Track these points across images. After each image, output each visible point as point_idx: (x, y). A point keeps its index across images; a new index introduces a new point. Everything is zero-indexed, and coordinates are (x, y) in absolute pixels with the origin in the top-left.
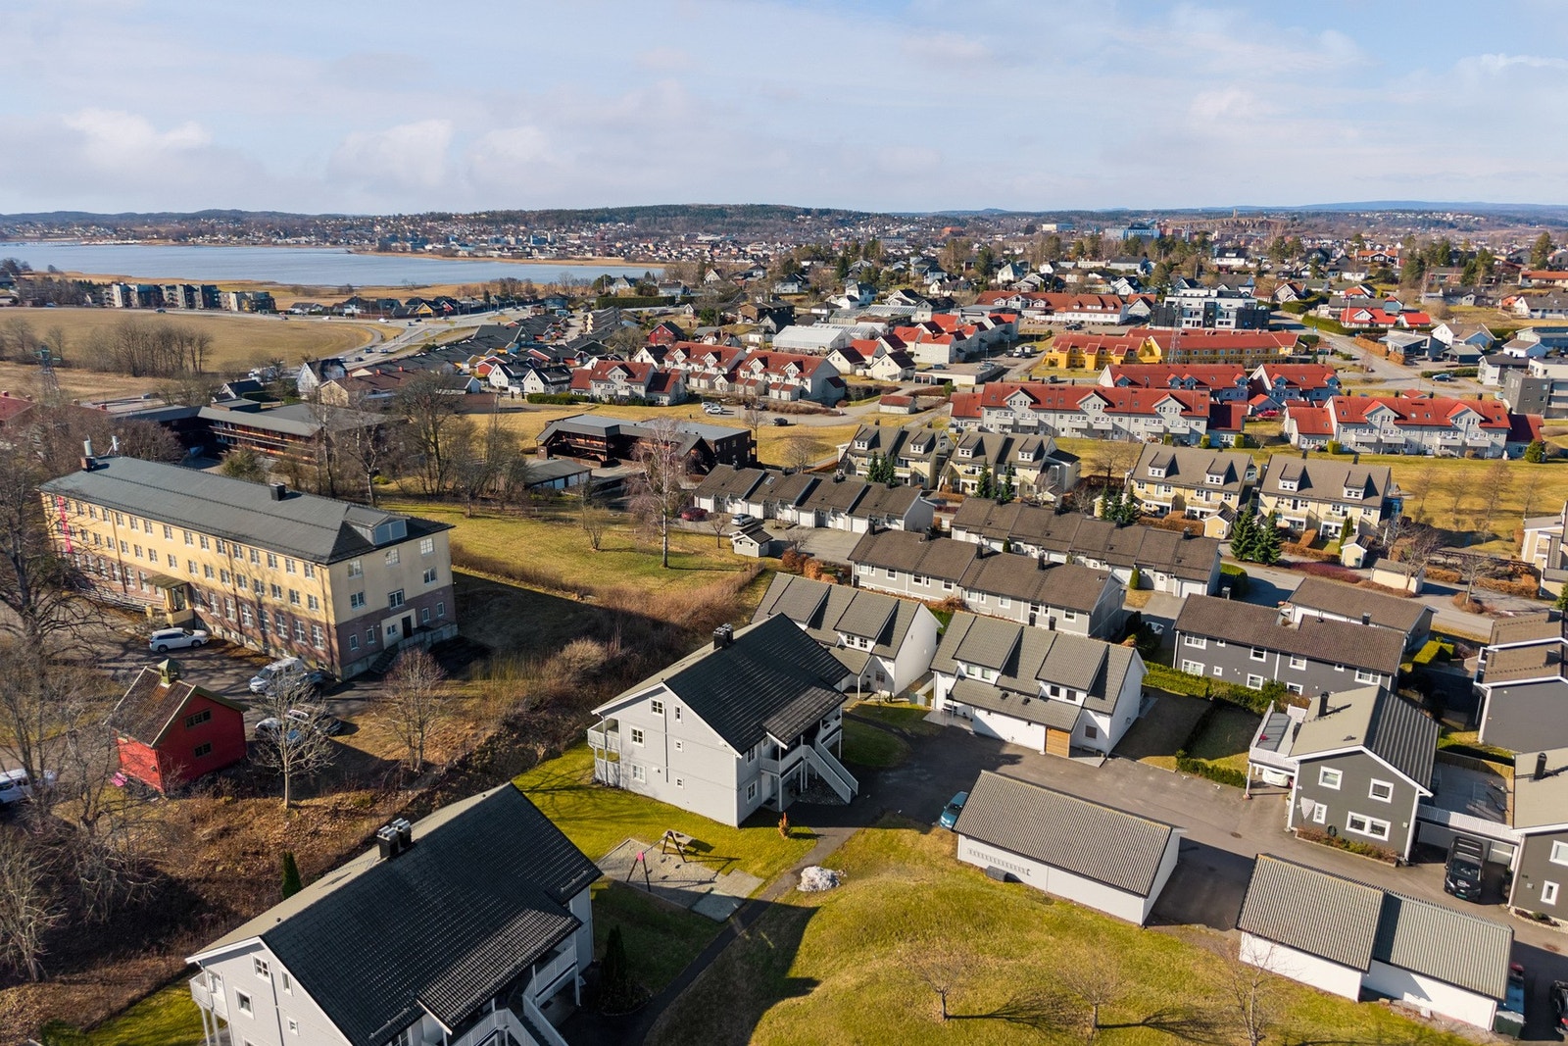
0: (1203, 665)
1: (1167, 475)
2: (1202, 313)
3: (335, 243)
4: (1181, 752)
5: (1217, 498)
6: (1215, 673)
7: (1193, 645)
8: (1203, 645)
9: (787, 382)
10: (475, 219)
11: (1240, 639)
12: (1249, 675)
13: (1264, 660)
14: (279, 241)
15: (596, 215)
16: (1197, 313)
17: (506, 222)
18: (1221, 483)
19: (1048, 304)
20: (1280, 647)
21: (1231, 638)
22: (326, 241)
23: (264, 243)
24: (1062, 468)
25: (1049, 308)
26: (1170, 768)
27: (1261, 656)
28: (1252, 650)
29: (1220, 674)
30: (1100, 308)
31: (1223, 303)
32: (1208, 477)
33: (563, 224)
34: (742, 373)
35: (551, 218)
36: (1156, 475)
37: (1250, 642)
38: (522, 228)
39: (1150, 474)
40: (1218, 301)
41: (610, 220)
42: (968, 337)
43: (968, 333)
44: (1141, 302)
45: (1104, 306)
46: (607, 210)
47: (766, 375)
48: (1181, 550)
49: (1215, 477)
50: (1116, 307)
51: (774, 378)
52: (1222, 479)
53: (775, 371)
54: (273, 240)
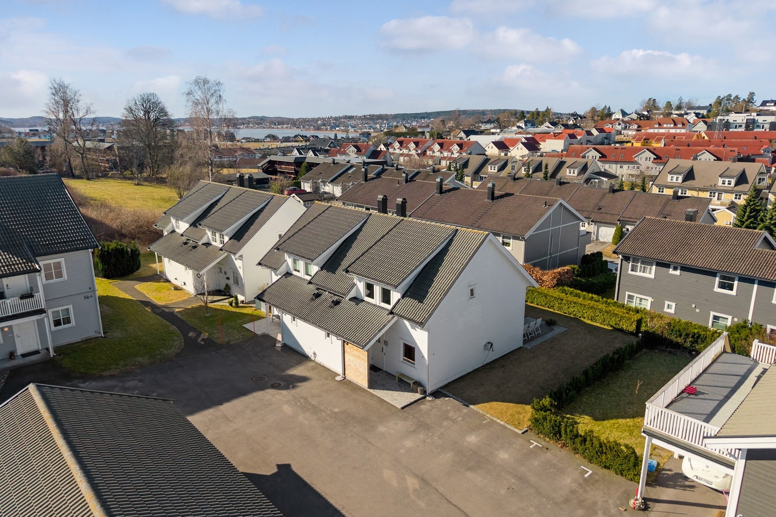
0: (650, 299)
1: (684, 181)
2: (744, 126)
3: (298, 128)
4: (546, 401)
5: (728, 198)
6: (666, 310)
7: (639, 274)
8: (651, 273)
9: (452, 156)
10: (365, 118)
11: (700, 264)
12: (712, 314)
13: (733, 293)
14: (275, 127)
15: (420, 115)
16: (741, 126)
17: (378, 119)
18: (733, 184)
19: (639, 127)
20: (758, 275)
21: (689, 263)
22: (295, 126)
23: (268, 128)
24: (601, 182)
25: (639, 129)
26: (518, 425)
27: (731, 288)
28: (717, 279)
29: (672, 311)
30: (672, 126)
31: (760, 119)
32: (721, 180)
33: (404, 120)
34: (429, 153)
35: (399, 117)
36: (674, 180)
37: (714, 267)
38: (385, 122)
39: (669, 180)
40: (756, 118)
41: (427, 118)
42: (579, 138)
43: (579, 135)
44: (702, 123)
45: (675, 124)
46: (426, 113)
47: (441, 153)
48: (668, 208)
49: (727, 180)
50: (683, 124)
51: (446, 154)
52: (733, 181)
53: (446, 150)
54: (273, 126)
